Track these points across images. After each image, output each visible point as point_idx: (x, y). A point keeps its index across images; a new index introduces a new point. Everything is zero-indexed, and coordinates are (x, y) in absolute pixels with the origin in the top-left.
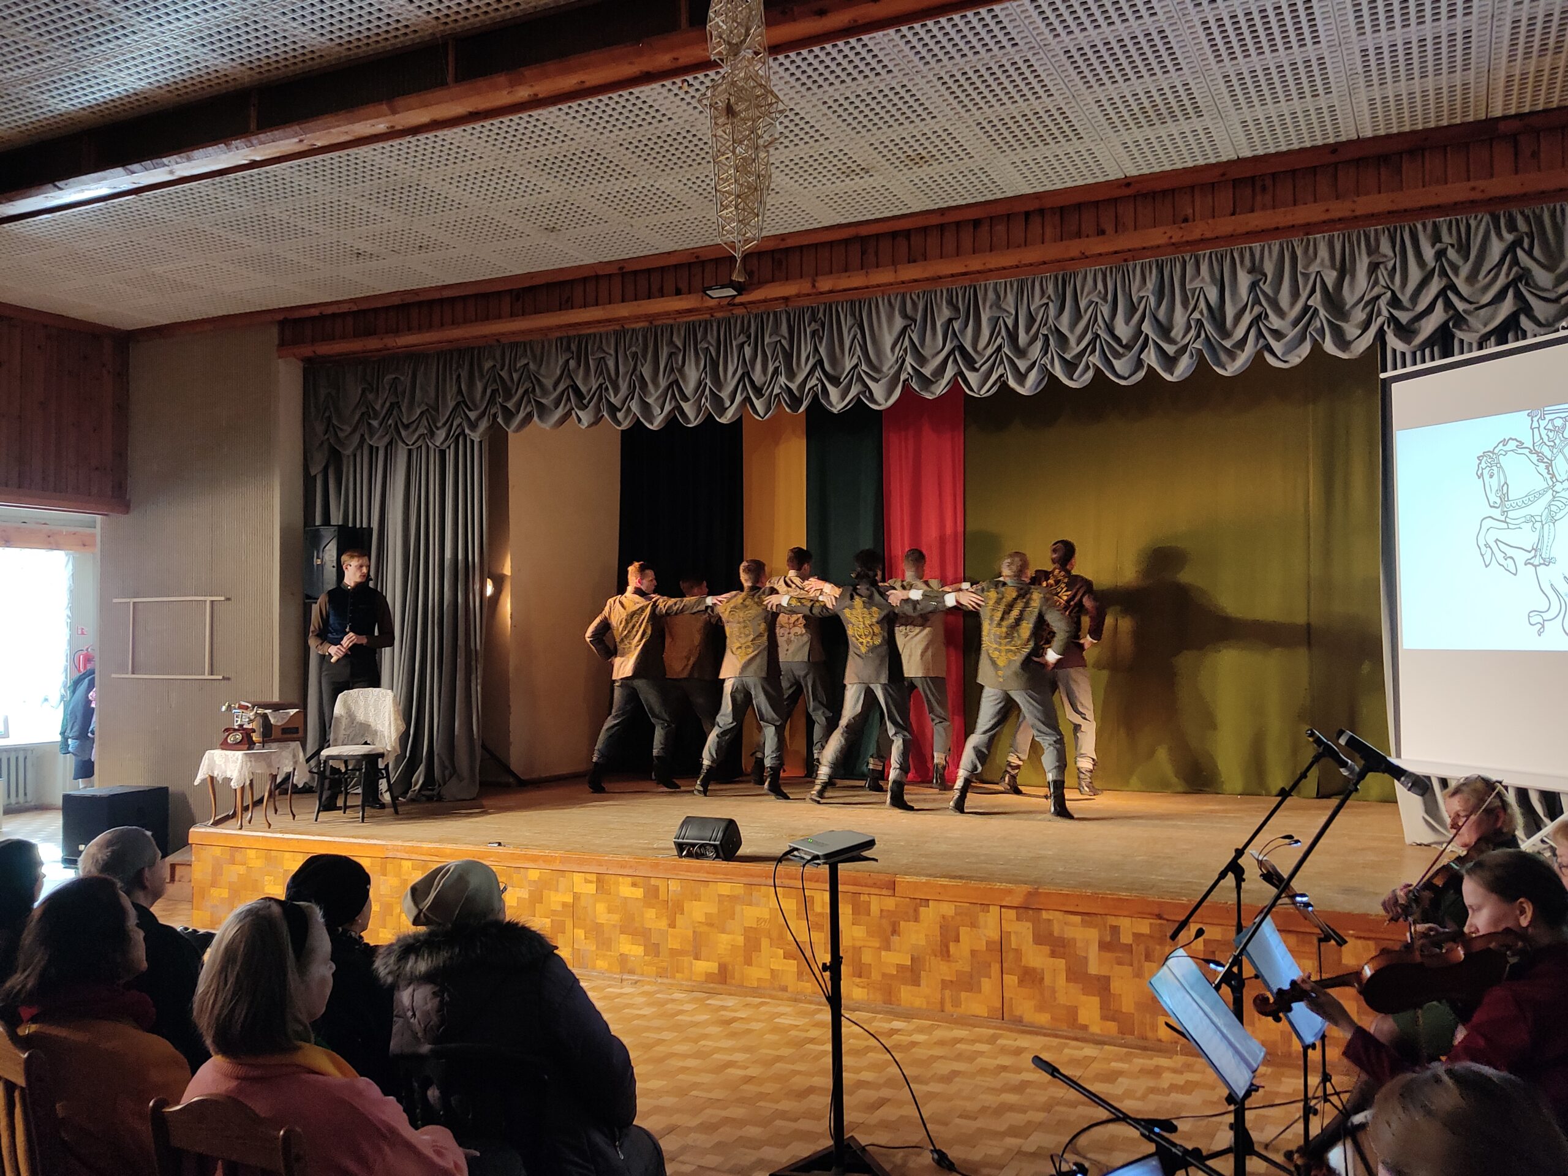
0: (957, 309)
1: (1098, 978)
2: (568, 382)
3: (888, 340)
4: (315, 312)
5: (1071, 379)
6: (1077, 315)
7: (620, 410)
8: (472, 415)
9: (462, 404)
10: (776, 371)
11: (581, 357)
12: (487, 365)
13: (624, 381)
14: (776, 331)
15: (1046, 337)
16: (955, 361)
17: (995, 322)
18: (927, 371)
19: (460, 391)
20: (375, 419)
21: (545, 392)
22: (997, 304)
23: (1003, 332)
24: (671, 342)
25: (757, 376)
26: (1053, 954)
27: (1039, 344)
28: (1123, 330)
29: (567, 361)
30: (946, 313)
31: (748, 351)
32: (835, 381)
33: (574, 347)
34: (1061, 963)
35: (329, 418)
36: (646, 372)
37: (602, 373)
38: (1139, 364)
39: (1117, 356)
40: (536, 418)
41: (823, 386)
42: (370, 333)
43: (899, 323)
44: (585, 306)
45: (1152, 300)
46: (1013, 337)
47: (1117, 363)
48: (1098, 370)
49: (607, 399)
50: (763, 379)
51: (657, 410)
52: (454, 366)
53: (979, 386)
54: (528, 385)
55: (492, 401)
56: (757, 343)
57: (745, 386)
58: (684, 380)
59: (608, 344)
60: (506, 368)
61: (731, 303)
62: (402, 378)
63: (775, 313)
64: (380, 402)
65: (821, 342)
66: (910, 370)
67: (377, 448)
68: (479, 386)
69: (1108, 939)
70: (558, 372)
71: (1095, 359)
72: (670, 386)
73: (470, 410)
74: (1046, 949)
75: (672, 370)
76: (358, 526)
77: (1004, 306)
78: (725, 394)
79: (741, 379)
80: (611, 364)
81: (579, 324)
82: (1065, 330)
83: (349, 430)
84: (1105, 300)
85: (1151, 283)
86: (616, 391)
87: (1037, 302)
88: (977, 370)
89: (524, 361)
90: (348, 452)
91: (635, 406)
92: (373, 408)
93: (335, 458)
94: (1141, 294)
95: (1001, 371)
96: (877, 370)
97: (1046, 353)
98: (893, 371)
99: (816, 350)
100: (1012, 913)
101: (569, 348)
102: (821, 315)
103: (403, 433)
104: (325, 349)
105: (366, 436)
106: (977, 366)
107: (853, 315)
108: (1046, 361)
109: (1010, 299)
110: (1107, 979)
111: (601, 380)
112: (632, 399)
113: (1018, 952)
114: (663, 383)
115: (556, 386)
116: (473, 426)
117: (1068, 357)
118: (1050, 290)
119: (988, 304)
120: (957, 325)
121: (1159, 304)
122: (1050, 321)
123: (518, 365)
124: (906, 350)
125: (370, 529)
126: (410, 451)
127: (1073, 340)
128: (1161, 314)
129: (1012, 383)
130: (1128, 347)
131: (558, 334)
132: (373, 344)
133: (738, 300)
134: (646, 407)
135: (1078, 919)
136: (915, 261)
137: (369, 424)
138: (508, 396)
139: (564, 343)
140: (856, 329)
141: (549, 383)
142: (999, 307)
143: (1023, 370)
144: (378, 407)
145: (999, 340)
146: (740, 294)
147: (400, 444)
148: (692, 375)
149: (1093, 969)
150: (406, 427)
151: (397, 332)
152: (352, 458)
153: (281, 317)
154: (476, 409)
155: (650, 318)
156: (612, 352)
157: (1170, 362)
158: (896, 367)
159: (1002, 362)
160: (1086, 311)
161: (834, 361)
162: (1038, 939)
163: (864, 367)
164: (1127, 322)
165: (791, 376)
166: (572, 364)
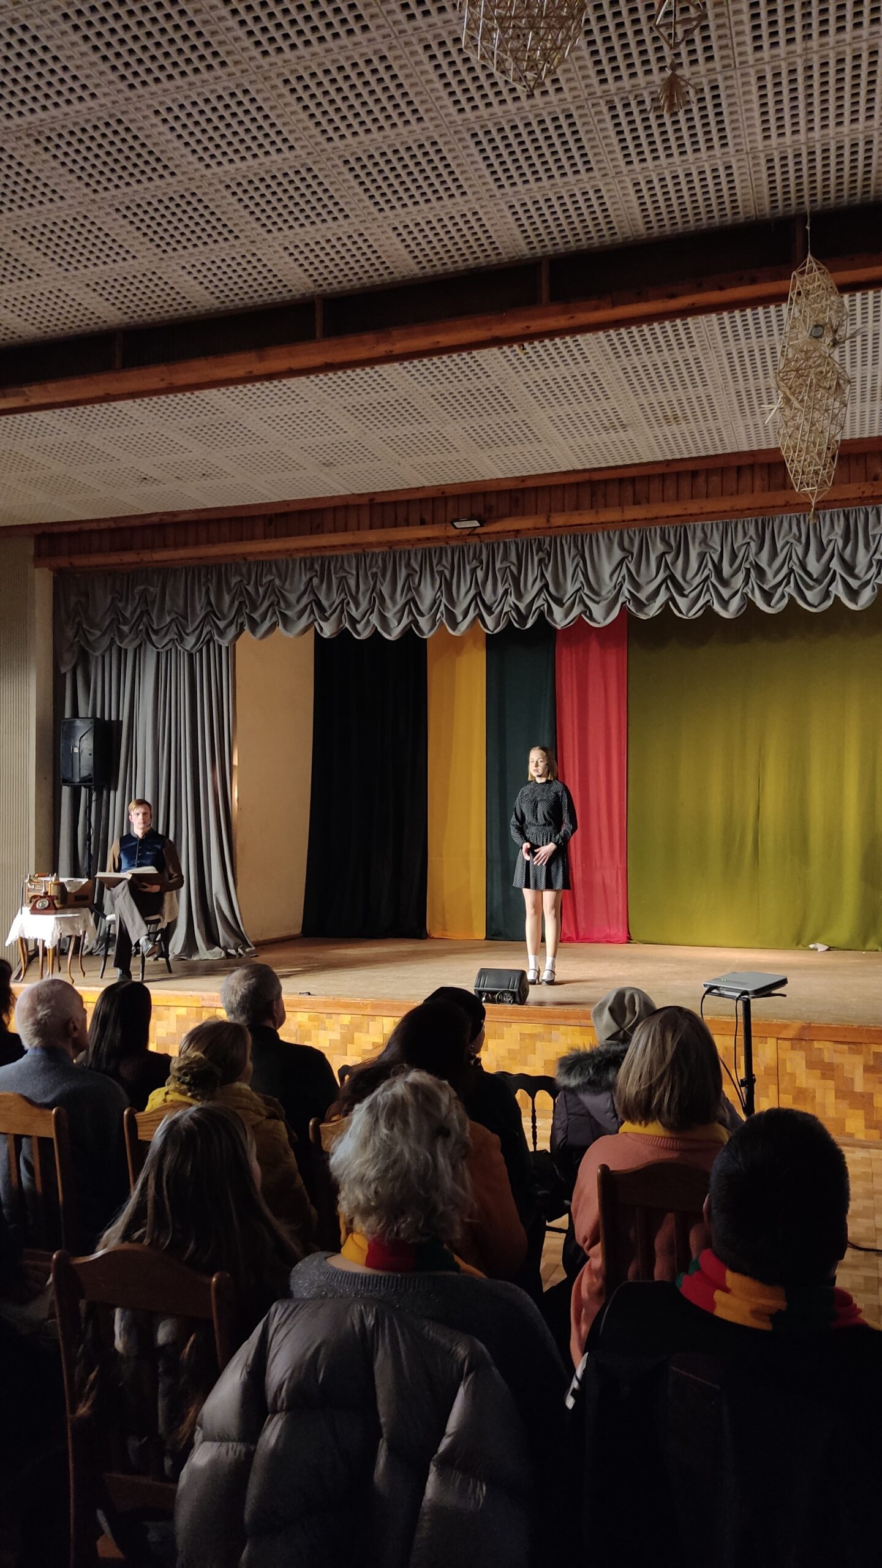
0: (668, 544)
1: (862, 1095)
2: (312, 597)
3: (607, 568)
4: (73, 528)
5: (769, 605)
6: (774, 554)
7: (359, 622)
8: (221, 624)
9: (213, 613)
10: (506, 592)
11: (324, 575)
12: (234, 580)
13: (364, 597)
14: (505, 557)
15: (748, 571)
16: (667, 588)
17: (702, 556)
18: (642, 596)
19: (209, 603)
20: (125, 625)
21: (289, 605)
22: (704, 541)
23: (710, 565)
24: (408, 565)
25: (488, 596)
26: (824, 1076)
27: (741, 576)
28: (814, 566)
29: (311, 579)
30: (660, 547)
31: (480, 574)
32: (559, 602)
33: (317, 567)
34: (831, 1084)
35: (80, 624)
36: (385, 590)
37: (343, 590)
38: (827, 595)
39: (810, 588)
40: (280, 627)
41: (549, 606)
42: (127, 548)
43: (618, 554)
44: (335, 531)
45: (840, 543)
46: (718, 569)
47: (809, 594)
48: (791, 598)
49: (348, 613)
50: (493, 599)
51: (393, 622)
52: (203, 580)
53: (686, 609)
54: (273, 598)
55: (239, 612)
56: (489, 568)
57: (477, 605)
58: (420, 597)
59: (349, 564)
60: (252, 582)
61: (472, 532)
62: (152, 589)
63: (505, 544)
64: (130, 609)
65: (547, 569)
66: (627, 594)
67: (126, 650)
68: (227, 599)
69: (871, 1063)
70: (302, 588)
71: (791, 590)
72: (407, 603)
73: (219, 619)
74: (818, 1072)
75: (409, 589)
76: (107, 718)
77: (711, 543)
78: (458, 612)
79: (474, 598)
80: (352, 582)
81: (325, 547)
82: (763, 564)
83: (98, 633)
84: (799, 540)
85: (839, 529)
86: (357, 606)
87: (740, 540)
88: (686, 596)
89: (270, 578)
90: (98, 654)
91: (374, 619)
92: (123, 615)
93: (84, 659)
94: (831, 537)
95: (708, 597)
96: (597, 594)
97: (747, 584)
98: (611, 595)
99: (543, 576)
100: (787, 1044)
101: (312, 568)
102: (547, 546)
103: (154, 637)
104: (80, 561)
105: (117, 639)
106: (686, 593)
107: (576, 546)
108: (747, 590)
109: (716, 538)
110: (871, 1096)
111: (343, 596)
112: (372, 612)
113: (793, 1075)
114: (401, 601)
115: (298, 600)
116: (222, 633)
117: (766, 587)
118: (752, 531)
119: (697, 541)
120: (669, 558)
121: (845, 547)
122: (751, 558)
123: (264, 581)
124: (624, 578)
125: (119, 723)
126: (158, 653)
127: (769, 573)
128: (847, 554)
129: (717, 607)
130: (818, 581)
131: (302, 555)
132: (129, 557)
133: (477, 531)
134: (383, 619)
135: (846, 1047)
136: (639, 503)
137: (119, 629)
138: (254, 608)
139: (308, 562)
140: (578, 558)
141: (292, 598)
142: (707, 544)
143: (726, 596)
144: (128, 614)
145: (706, 572)
146: (482, 526)
147: (149, 646)
148: (428, 593)
149: (859, 1087)
150: (156, 632)
151: (152, 548)
152: (100, 659)
153: (39, 531)
154: (224, 618)
155: (390, 544)
156: (354, 572)
157: (853, 594)
158: (614, 592)
159: (708, 590)
160: (782, 549)
161: (558, 585)
162: (811, 1065)
163: (586, 591)
164: (818, 560)
165: (519, 596)
166: (315, 581)
